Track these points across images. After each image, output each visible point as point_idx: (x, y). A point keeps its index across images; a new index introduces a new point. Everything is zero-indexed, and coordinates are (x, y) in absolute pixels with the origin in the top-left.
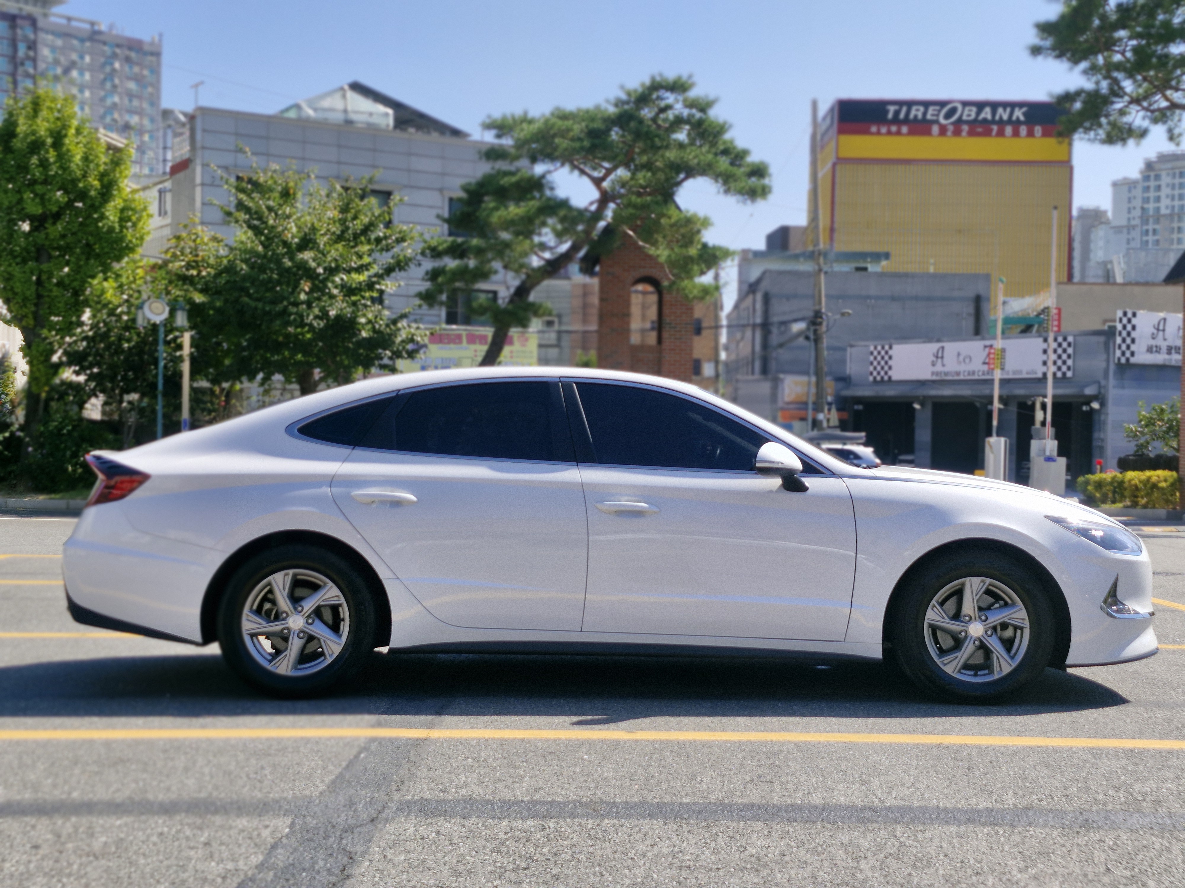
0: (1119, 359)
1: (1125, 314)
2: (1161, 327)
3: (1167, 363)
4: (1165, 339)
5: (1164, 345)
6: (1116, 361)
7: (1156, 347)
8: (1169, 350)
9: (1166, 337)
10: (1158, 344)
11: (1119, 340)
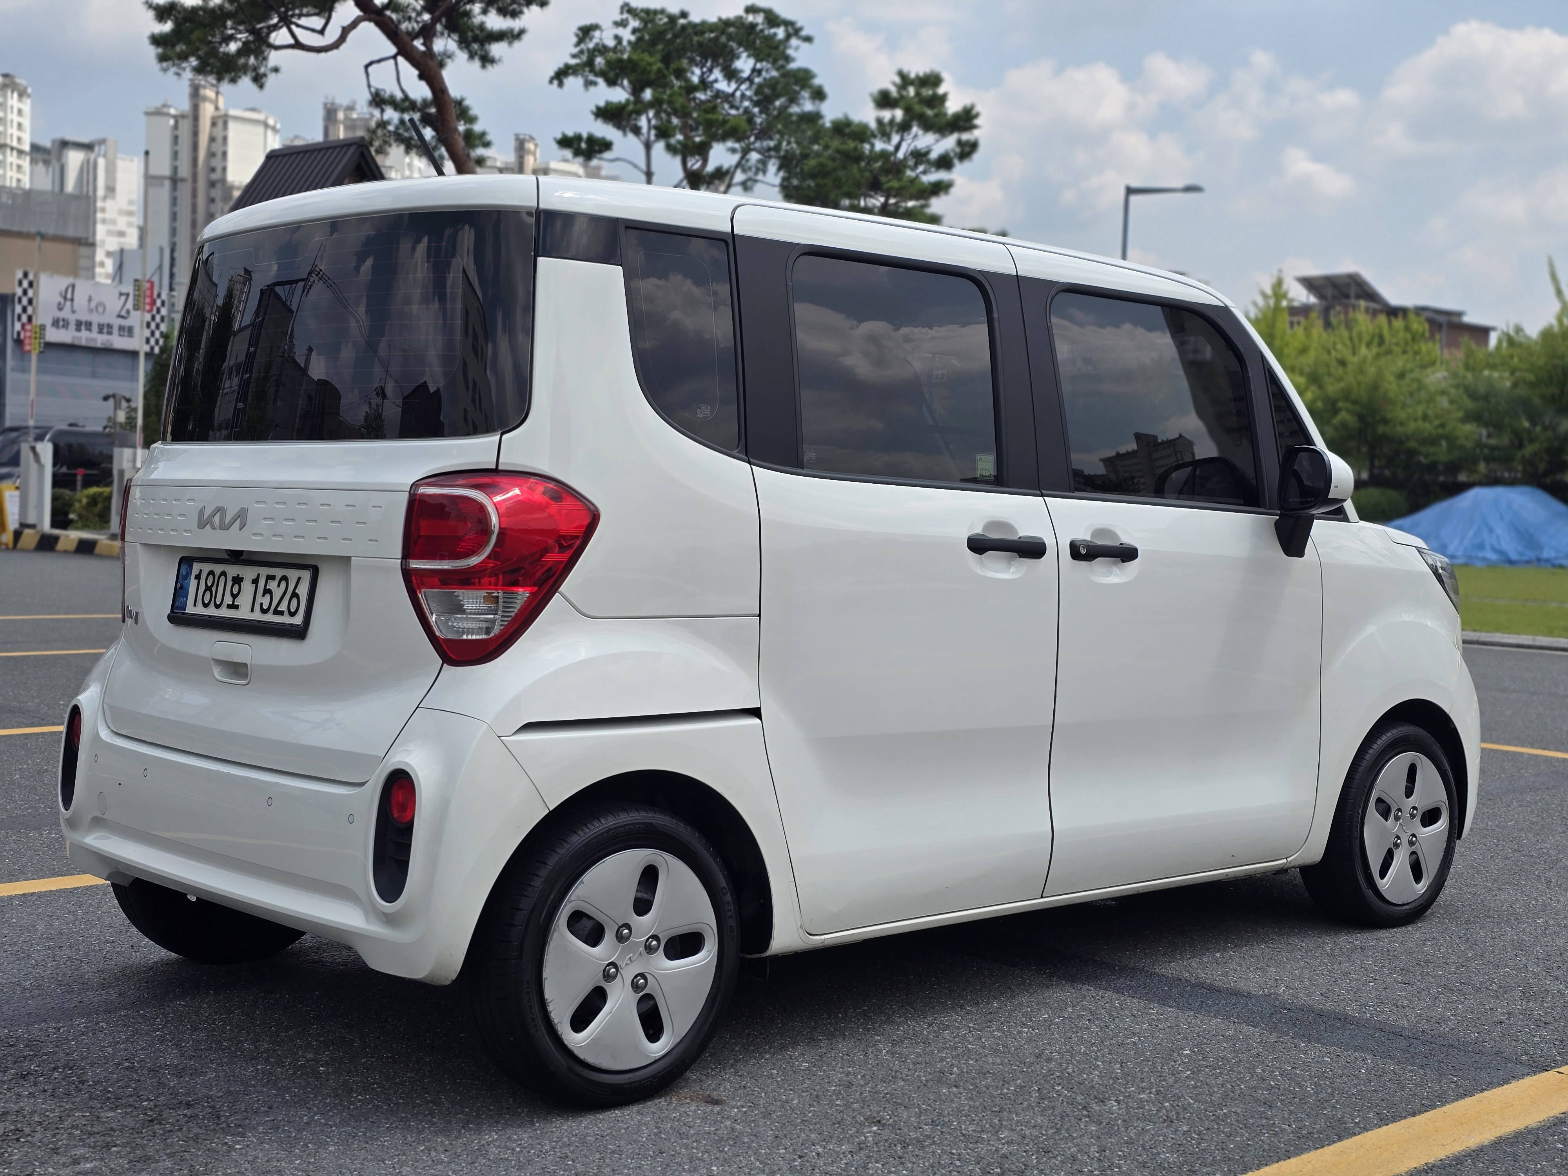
0: (19, 334)
1: (26, 275)
2: (69, 296)
3: (77, 342)
4: (73, 312)
5: (72, 319)
6: (15, 336)
7: (63, 320)
8: (79, 325)
9: (75, 308)
10: (66, 317)
11: (18, 309)
